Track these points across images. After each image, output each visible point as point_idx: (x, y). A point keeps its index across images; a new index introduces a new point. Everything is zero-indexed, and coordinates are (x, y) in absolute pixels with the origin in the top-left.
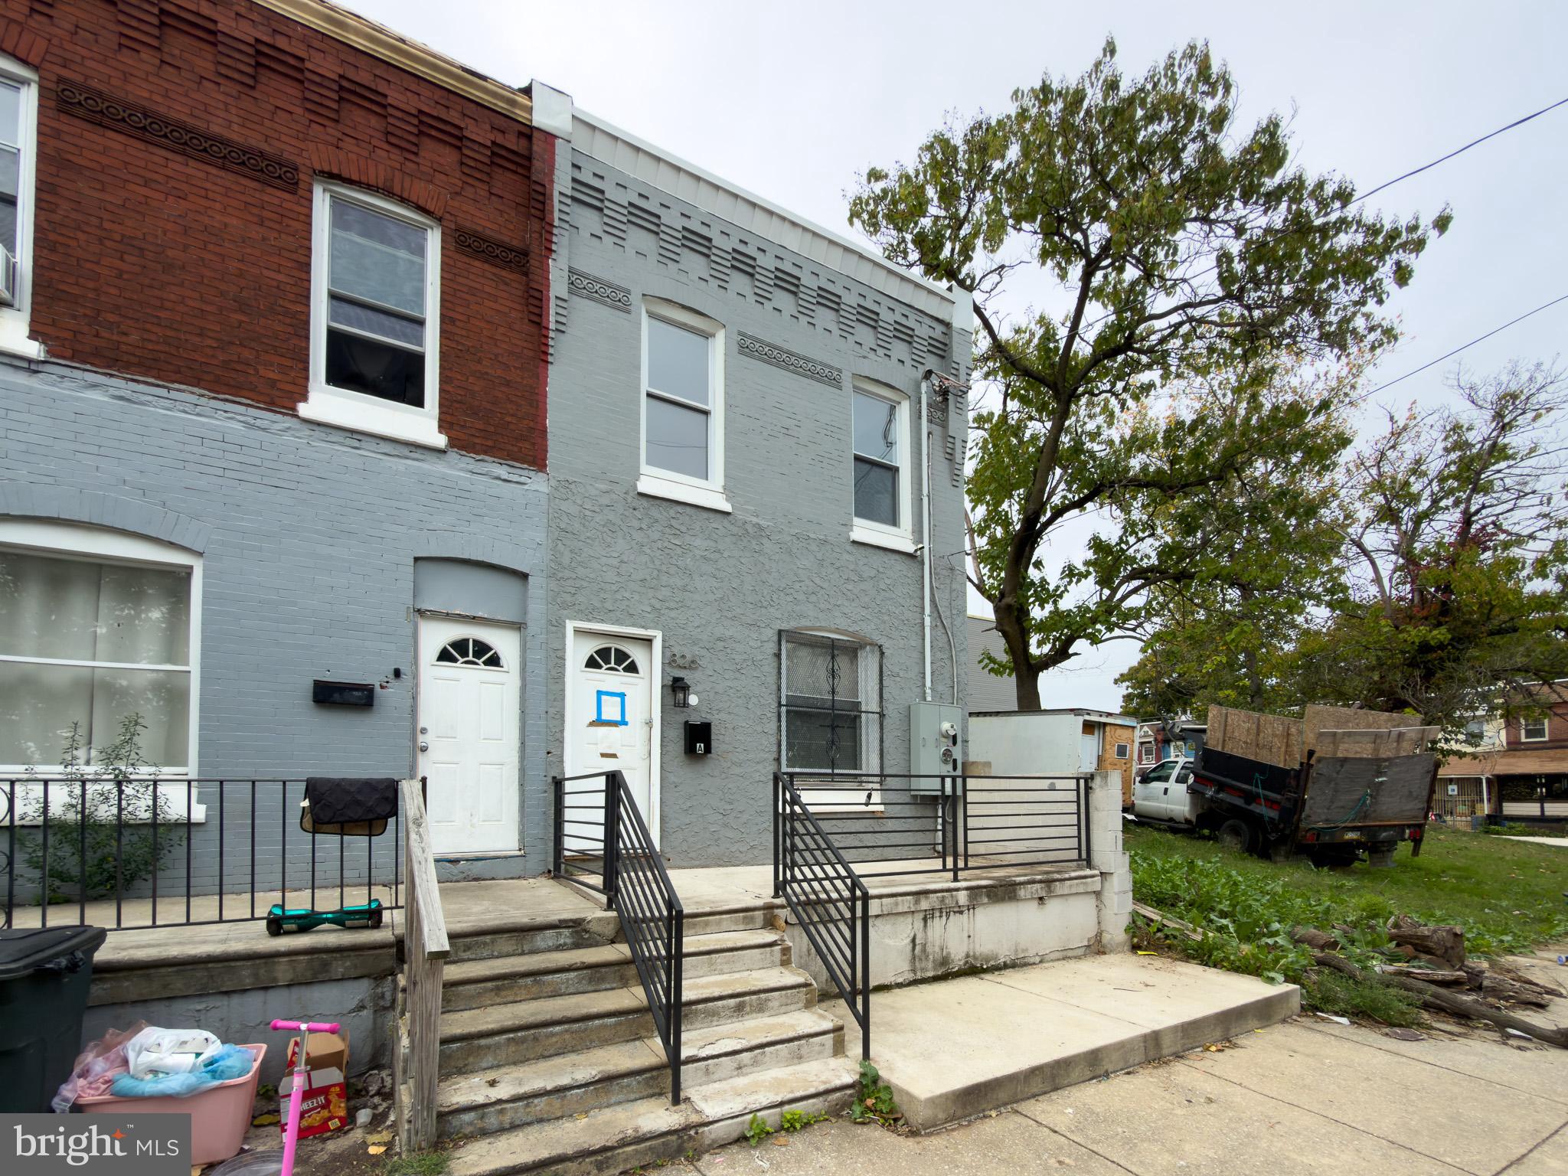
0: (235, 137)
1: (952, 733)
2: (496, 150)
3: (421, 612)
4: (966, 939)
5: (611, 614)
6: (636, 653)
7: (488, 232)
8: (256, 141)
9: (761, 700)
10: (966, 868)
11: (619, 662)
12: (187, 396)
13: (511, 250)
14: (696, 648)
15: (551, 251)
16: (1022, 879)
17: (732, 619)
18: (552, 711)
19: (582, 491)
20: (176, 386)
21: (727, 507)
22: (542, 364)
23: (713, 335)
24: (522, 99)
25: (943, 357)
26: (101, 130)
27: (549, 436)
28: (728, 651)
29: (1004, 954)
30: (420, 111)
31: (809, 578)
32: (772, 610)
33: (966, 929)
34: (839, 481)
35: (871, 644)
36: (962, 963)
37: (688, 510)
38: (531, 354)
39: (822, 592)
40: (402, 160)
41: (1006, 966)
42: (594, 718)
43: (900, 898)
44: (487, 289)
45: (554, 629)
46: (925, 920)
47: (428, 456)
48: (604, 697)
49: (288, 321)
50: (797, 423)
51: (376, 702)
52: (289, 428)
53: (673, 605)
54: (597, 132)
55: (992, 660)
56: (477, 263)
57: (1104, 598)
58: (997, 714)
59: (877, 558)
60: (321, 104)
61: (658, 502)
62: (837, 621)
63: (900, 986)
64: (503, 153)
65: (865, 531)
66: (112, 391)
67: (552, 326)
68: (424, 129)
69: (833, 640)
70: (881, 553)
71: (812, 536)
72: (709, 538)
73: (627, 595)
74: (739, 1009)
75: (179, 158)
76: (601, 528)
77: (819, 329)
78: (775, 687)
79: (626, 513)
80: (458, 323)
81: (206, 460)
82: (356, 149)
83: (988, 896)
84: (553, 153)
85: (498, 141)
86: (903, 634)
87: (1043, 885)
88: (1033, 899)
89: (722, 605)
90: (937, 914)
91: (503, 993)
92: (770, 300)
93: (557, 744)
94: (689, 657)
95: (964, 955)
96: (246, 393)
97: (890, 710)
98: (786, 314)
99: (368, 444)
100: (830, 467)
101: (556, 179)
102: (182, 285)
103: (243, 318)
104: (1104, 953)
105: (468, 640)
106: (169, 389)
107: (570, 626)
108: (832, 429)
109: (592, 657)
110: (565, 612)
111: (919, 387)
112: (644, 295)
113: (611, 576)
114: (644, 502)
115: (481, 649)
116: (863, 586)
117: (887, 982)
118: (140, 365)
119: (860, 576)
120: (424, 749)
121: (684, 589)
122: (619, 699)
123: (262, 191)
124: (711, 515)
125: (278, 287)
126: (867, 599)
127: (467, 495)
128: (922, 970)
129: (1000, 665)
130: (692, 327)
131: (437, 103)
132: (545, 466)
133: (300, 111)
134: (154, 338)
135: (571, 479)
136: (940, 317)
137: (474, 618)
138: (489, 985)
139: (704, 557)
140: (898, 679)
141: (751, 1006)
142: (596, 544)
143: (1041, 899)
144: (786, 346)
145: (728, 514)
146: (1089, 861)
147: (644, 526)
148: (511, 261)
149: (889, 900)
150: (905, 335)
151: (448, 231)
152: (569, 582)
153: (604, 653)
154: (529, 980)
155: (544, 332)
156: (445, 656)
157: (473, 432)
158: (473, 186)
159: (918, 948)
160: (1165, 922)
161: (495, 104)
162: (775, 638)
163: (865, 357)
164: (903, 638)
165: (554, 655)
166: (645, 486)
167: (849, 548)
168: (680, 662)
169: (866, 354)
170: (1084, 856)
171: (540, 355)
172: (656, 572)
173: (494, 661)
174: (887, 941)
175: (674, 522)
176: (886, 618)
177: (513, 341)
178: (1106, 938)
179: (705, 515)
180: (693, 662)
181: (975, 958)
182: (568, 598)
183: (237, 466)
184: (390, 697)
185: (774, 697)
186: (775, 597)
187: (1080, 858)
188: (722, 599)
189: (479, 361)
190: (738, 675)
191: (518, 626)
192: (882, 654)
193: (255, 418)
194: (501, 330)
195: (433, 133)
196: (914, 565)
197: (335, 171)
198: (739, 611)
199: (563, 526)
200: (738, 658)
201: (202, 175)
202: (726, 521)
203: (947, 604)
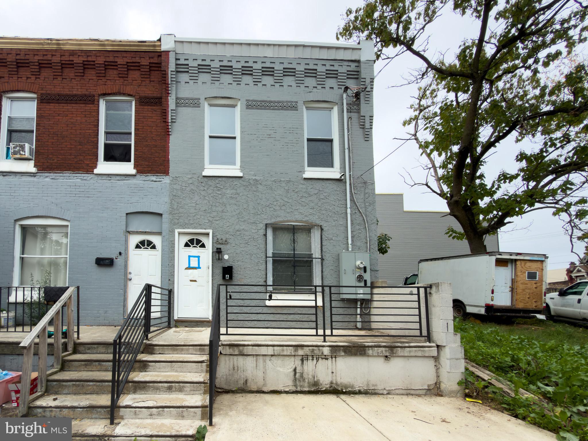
0: (79, 93)
1: (362, 266)
2: (151, 65)
3: (129, 232)
4: (330, 373)
5: (192, 225)
6: (204, 240)
7: (150, 95)
8: (84, 92)
9: (258, 255)
10: (332, 335)
11: (197, 244)
12: (67, 174)
13: (157, 99)
14: (228, 235)
15: (169, 93)
16: (370, 344)
17: (244, 221)
18: (170, 264)
19: (182, 180)
20: (65, 172)
21: (241, 174)
22: (167, 136)
23: (236, 105)
24: (159, 43)
25: (357, 78)
26: (49, 104)
27: (170, 162)
28: (242, 235)
29: (358, 385)
30: (127, 62)
31: (281, 199)
32: (263, 215)
33: (330, 367)
34: (297, 152)
35: (316, 226)
36: (328, 386)
37: (224, 179)
38: (164, 133)
39: (288, 204)
40: (123, 81)
41: (360, 393)
42: (187, 266)
43: (285, 348)
44: (149, 115)
45: (171, 233)
46: (302, 360)
47: (131, 178)
48: (191, 258)
49: (92, 144)
50: (274, 131)
51: (114, 263)
52: (92, 178)
53: (217, 219)
54: (184, 43)
55: (453, 231)
56: (146, 107)
57: (530, 187)
58: (442, 259)
59: (318, 185)
60: (100, 73)
61: (211, 178)
62: (297, 217)
63: (287, 392)
64: (154, 65)
65: (312, 172)
66: (51, 177)
67: (170, 121)
68: (129, 68)
69: (294, 225)
70: (321, 181)
71: (283, 180)
72: (233, 189)
73: (199, 217)
74: (170, 389)
75: (66, 105)
76: (189, 193)
77: (285, 87)
78: (264, 249)
79: (198, 185)
80: (140, 130)
81: (71, 192)
82: (110, 83)
83: (345, 352)
84: (168, 58)
85: (151, 62)
86: (334, 219)
87: (387, 349)
88: (378, 356)
89: (239, 216)
90: (311, 358)
91: (88, 367)
92: (260, 82)
93: (172, 276)
94: (224, 239)
95: (329, 382)
96: (82, 170)
97: (327, 256)
98: (269, 86)
99: (114, 178)
100: (292, 147)
101: (169, 67)
102: (66, 142)
103: (81, 147)
104: (442, 396)
105: (145, 240)
106: (63, 173)
107: (177, 231)
108: (293, 129)
109: (187, 243)
110: (175, 226)
111: (342, 97)
112: (205, 98)
113: (192, 210)
114: (206, 179)
115: (149, 243)
116: (310, 198)
117: (279, 389)
118: (56, 168)
119: (309, 194)
120: (130, 280)
121: (223, 212)
122: (197, 259)
123: (86, 106)
124: (234, 179)
125: (89, 135)
126: (313, 204)
127: (142, 189)
128: (301, 386)
129: (460, 234)
130: (228, 105)
131: (132, 57)
132: (169, 173)
133: (95, 78)
134: (60, 159)
135: (177, 176)
136: (353, 59)
137: (146, 232)
138: (83, 363)
139: (231, 197)
140: (332, 241)
141: (175, 388)
142: (187, 199)
143: (386, 357)
144: (268, 99)
145: (241, 177)
146: (429, 338)
147: (206, 189)
148: (157, 103)
149: (278, 348)
150: (332, 74)
151: (137, 99)
152: (176, 215)
153: (191, 241)
154: (97, 363)
155: (167, 124)
156: (137, 247)
157: (145, 166)
158: (145, 81)
159: (298, 375)
160: (494, 381)
161: (150, 49)
162: (264, 228)
163: (310, 92)
164: (334, 221)
165: (171, 243)
166: (206, 172)
167: (302, 182)
168: (220, 241)
169: (311, 90)
170: (425, 333)
171: (167, 133)
172: (210, 206)
173: (154, 247)
174: (279, 369)
175: (218, 185)
176: (324, 212)
177: (158, 131)
178: (443, 386)
179: (231, 179)
180: (226, 241)
181: (337, 384)
182: (176, 221)
183: (78, 193)
184: (119, 262)
185: (264, 254)
186: (264, 210)
187: (421, 335)
188: (239, 213)
189: (147, 141)
190: (247, 245)
191: (159, 233)
192: (322, 230)
193: (84, 177)
194: (154, 128)
195: (132, 68)
196: (341, 184)
197: (104, 92)
198: (247, 218)
199: (174, 194)
200: (247, 238)
201: (71, 108)
202: (240, 181)
203: (362, 201)
